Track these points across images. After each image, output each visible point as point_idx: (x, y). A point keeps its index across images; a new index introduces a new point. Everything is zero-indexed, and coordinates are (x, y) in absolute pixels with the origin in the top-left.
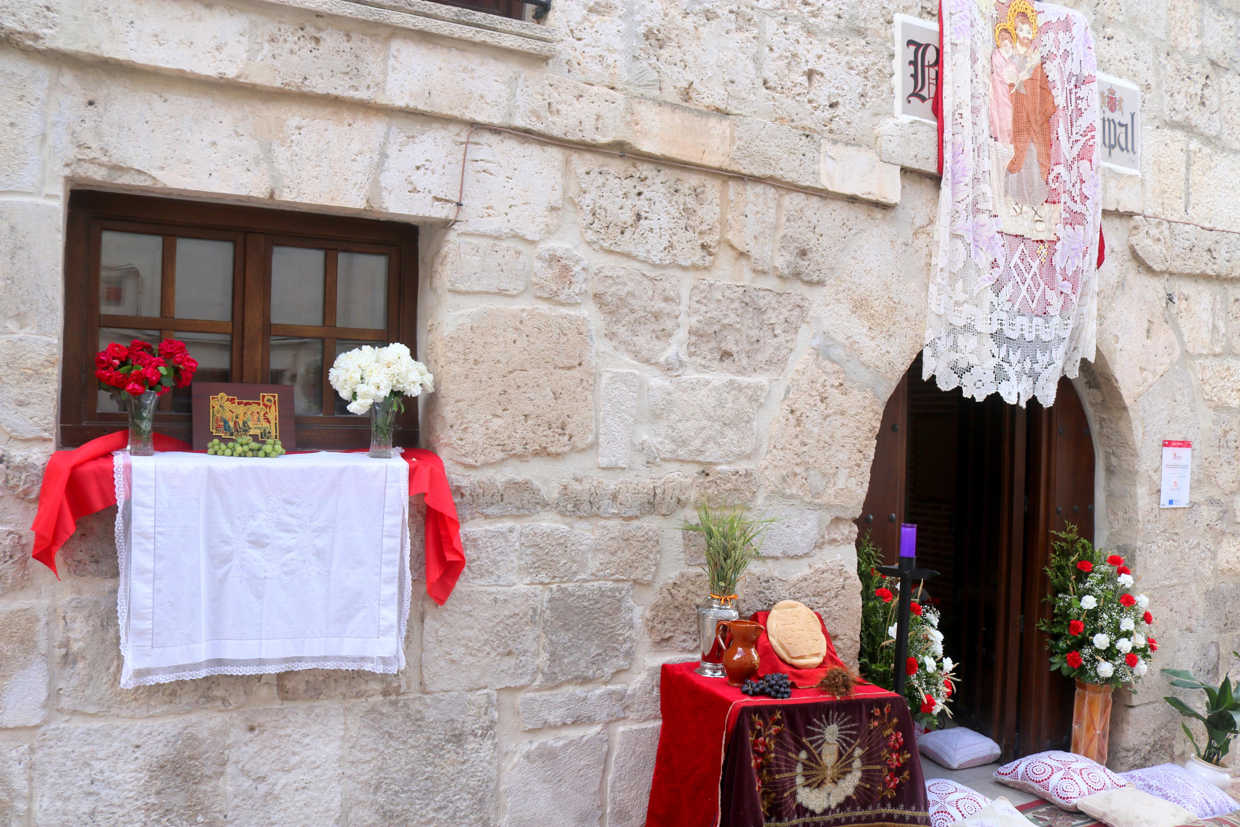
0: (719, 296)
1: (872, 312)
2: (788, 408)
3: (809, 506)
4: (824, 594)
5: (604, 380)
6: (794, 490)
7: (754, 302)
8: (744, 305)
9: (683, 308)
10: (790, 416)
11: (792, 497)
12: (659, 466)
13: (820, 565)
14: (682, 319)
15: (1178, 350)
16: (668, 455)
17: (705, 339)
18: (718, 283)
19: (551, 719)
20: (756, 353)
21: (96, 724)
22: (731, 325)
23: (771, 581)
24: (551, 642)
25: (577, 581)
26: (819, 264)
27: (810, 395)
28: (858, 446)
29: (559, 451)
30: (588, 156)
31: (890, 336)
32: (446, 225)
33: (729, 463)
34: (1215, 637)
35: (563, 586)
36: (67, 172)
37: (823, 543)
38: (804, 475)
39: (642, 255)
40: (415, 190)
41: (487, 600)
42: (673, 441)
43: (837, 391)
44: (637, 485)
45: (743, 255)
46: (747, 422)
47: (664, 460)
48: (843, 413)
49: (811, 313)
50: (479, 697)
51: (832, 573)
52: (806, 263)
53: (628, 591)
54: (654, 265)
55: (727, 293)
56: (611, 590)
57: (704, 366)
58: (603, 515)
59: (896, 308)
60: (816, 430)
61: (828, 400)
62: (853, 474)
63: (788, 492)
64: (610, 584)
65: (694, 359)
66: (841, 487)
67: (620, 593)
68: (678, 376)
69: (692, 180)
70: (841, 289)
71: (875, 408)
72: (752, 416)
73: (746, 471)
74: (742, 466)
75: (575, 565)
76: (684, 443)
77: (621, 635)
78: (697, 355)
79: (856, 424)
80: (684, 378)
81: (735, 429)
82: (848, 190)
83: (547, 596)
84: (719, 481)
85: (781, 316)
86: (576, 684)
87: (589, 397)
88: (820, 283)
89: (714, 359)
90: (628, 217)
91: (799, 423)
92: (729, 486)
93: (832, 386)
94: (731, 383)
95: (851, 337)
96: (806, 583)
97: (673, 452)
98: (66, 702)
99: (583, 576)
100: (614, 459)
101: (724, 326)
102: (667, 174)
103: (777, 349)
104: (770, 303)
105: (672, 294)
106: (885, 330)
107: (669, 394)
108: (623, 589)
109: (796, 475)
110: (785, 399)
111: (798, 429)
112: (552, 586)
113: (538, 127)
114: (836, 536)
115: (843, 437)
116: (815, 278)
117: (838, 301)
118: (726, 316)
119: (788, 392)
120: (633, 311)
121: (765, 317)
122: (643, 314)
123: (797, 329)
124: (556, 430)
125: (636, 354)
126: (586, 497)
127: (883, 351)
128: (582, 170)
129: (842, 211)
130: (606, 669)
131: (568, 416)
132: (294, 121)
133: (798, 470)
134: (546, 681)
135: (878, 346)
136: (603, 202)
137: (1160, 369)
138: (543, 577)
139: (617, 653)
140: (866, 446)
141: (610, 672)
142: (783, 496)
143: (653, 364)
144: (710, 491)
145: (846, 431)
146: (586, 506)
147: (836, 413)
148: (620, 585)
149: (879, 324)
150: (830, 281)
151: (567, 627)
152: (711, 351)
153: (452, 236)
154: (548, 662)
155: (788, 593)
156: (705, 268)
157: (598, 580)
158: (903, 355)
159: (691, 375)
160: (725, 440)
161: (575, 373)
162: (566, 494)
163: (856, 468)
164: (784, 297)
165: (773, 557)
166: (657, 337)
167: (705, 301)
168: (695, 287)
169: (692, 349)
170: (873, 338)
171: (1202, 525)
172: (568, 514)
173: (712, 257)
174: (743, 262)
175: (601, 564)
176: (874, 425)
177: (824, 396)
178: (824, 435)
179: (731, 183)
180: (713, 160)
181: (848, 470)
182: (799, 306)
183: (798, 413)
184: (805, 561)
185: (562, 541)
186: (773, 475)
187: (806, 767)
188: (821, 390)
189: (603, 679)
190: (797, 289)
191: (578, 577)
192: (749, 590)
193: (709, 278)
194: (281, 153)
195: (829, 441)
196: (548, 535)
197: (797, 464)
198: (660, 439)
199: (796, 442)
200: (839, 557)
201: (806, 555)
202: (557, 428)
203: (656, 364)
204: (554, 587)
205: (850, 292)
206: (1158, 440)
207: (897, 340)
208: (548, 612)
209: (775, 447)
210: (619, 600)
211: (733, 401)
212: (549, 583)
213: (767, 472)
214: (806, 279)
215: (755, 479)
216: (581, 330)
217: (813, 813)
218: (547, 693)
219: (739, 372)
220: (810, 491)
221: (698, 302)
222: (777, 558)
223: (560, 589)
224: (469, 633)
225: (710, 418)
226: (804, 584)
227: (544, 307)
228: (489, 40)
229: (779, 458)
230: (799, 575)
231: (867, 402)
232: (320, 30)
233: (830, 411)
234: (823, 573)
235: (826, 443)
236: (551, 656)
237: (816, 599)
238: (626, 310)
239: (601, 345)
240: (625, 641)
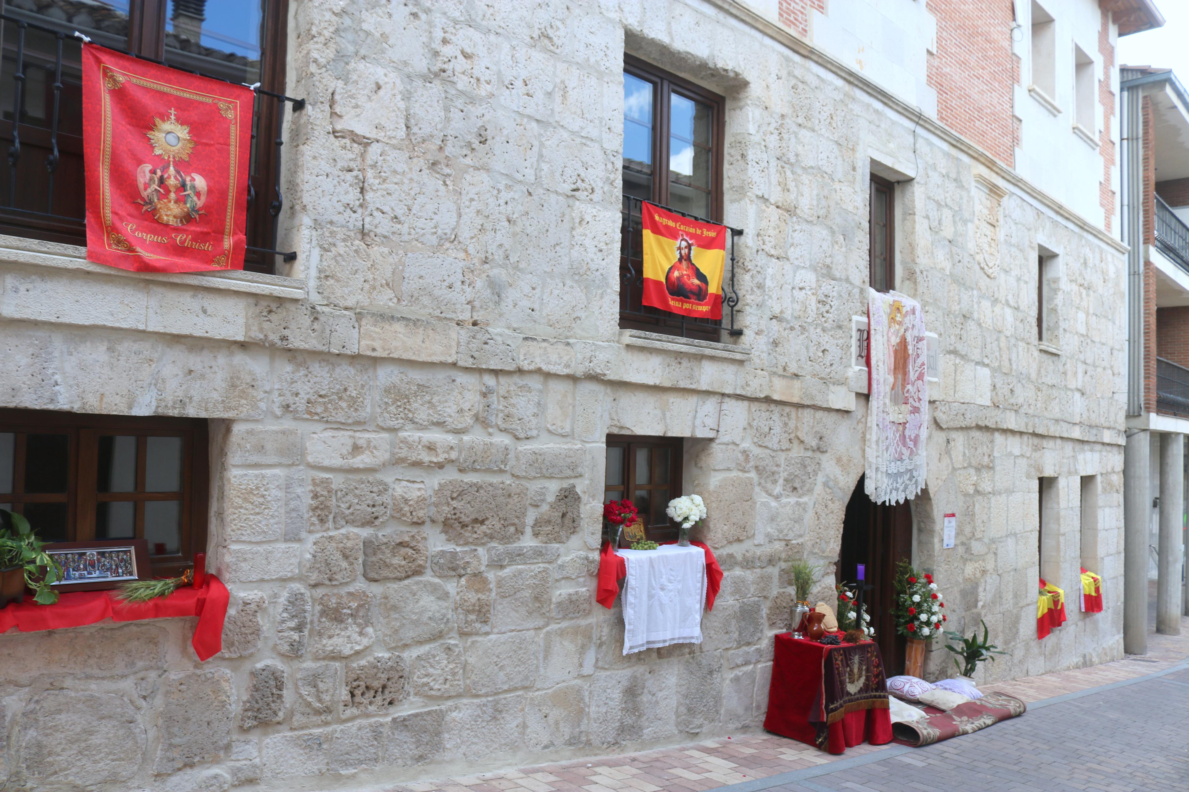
0: (793, 462)
1: (843, 463)
2: (815, 512)
3: (821, 558)
5: (758, 505)
6: (816, 550)
7: (804, 463)
8: (801, 465)
9: (782, 469)
10: (815, 516)
11: (816, 554)
12: (773, 543)
13: (823, 585)
14: (782, 474)
15: (950, 467)
16: (776, 538)
17: (788, 483)
18: (793, 456)
19: (739, 662)
20: (804, 487)
21: (608, 673)
22: (797, 475)
24: (739, 627)
25: (747, 598)
26: (826, 443)
27: (822, 505)
28: (837, 527)
29: (743, 539)
30: (756, 403)
31: (849, 473)
32: (711, 440)
33: (796, 540)
34: (963, 614)
35: (743, 600)
36: (607, 432)
37: (825, 575)
38: (820, 543)
39: (770, 446)
40: (705, 426)
41: (721, 608)
42: (778, 531)
43: (830, 502)
44: (766, 552)
45: (802, 442)
46: (802, 520)
47: (775, 540)
48: (833, 512)
49: (822, 466)
50: (717, 653)
51: (827, 589)
52: (822, 443)
53: (762, 602)
54: (774, 451)
55: (796, 460)
56: (757, 601)
57: (788, 495)
58: (755, 567)
59: (850, 460)
60: (824, 521)
61: (827, 507)
62: (836, 541)
63: (814, 551)
64: (757, 599)
65: (785, 492)
66: (831, 547)
67: (760, 603)
68: (780, 501)
69: (787, 409)
70: (833, 453)
71: (842, 507)
72: (803, 517)
73: (801, 543)
74: (800, 541)
75: (747, 591)
76: (781, 532)
77: (759, 622)
78: (786, 490)
79: (837, 517)
80: (782, 501)
81: (798, 524)
82: (837, 407)
83: (738, 605)
84: (792, 548)
85: (812, 469)
86: (746, 646)
87: (753, 514)
88: (826, 452)
89: (791, 492)
90: (767, 429)
91: (818, 519)
92: (795, 550)
93: (829, 500)
94: (797, 502)
95: (835, 476)
97: (777, 536)
98: (600, 664)
99: (749, 596)
100: (759, 541)
101: (795, 476)
102: (780, 407)
103: (811, 484)
104: (809, 463)
105: (779, 463)
107: (777, 509)
108: (760, 601)
109: (817, 543)
110: (814, 508)
111: (818, 521)
113: (743, 393)
114: (830, 571)
115: (833, 524)
116: (824, 450)
117: (832, 459)
118: (795, 471)
119: (815, 504)
120: (766, 473)
121: (807, 470)
122: (770, 474)
123: (817, 474)
124: (743, 529)
125: (767, 492)
126: (750, 559)
127: (846, 481)
128: (753, 410)
129: (834, 416)
130: (755, 638)
131: (747, 523)
132: (671, 400)
133: (818, 541)
134: (737, 645)
135: (845, 479)
136: (760, 424)
137: (944, 477)
138: (737, 597)
139: (758, 631)
140: (840, 528)
142: (813, 553)
144: (789, 553)
145: (833, 521)
146: (750, 564)
147: (830, 513)
148: (760, 599)
149: (845, 468)
150: (829, 450)
151: (744, 619)
152: (790, 488)
153: (714, 445)
154: (738, 636)
156: (790, 450)
157: (753, 597)
159: (784, 500)
160: (795, 529)
161: (749, 503)
162: (744, 558)
163: (836, 538)
164: (813, 459)
166: (774, 484)
167: (789, 465)
168: (786, 459)
169: (784, 488)
170: (843, 475)
171: (959, 556)
172: (744, 567)
173: (792, 445)
174: (802, 445)
175: (754, 589)
176: (843, 517)
177: (826, 505)
178: (826, 523)
179: (800, 410)
180: (795, 400)
181: (834, 539)
182: (818, 463)
183: (818, 514)
184: (819, 584)
185: (743, 580)
186: (809, 544)
187: (850, 675)
188: (826, 502)
189: (754, 643)
190: (818, 455)
193: (791, 454)
194: (668, 415)
196: (739, 578)
197: (818, 538)
198: (774, 531)
199: (817, 528)
200: (830, 581)
201: (819, 581)
203: (773, 496)
205: (836, 455)
206: (942, 514)
208: (739, 613)
209: (810, 531)
210: (759, 606)
211: (797, 511)
212: (739, 600)
214: (821, 450)
215: (804, 546)
216: (751, 483)
217: (851, 695)
218: (737, 651)
219: (799, 497)
220: (821, 551)
221: (787, 466)
223: (742, 602)
224: (715, 624)
225: (790, 519)
226: (819, 595)
227: (740, 474)
228: (730, 356)
229: (812, 536)
230: (817, 590)
232: (681, 359)
233: (828, 512)
234: (824, 589)
235: (827, 527)
236: (739, 633)
238: (764, 473)
239: (757, 489)
240: (760, 625)
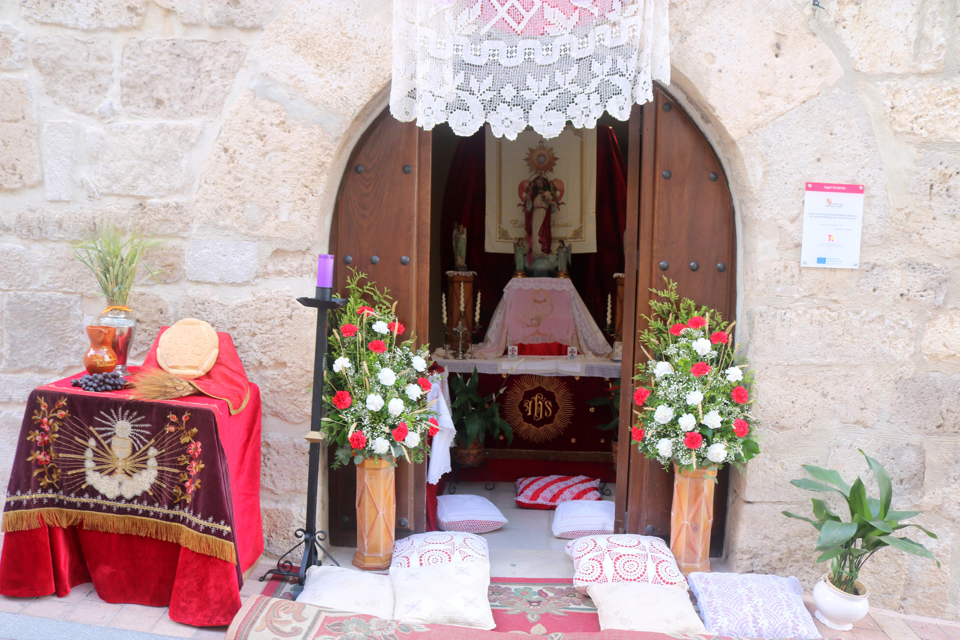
0: (148, 50)
1: (320, 49)
2: (219, 146)
3: (246, 237)
4: (270, 322)
5: (44, 130)
6: (228, 222)
7: (187, 53)
8: (174, 56)
9: (115, 64)
10: (223, 153)
11: (225, 228)
12: (99, 199)
13: (263, 294)
14: (115, 75)
15: (839, 68)
16: (104, 190)
17: (137, 90)
18: (148, 40)
19: (15, 397)
20: (191, 98)
22: (158, 75)
23: (206, 304)
24: (11, 336)
25: (30, 290)
26: (252, 10)
27: (244, 133)
28: (303, 181)
29: (12, 187)
31: (343, 71)
33: (162, 197)
35: (19, 293)
37: (268, 274)
38: (240, 208)
39: (72, 23)
42: (108, 179)
43: (278, 129)
44: (80, 215)
45: (169, 12)
46: (176, 160)
47: (102, 194)
48: (284, 150)
49: (248, 58)
51: (277, 303)
52: (238, 11)
53: (76, 302)
54: (83, 31)
55: (156, 47)
56: (60, 300)
57: (136, 114)
58: (51, 239)
59: (351, 44)
60: (252, 166)
61: (265, 139)
62: (297, 208)
63: (221, 223)
64: (59, 295)
65: (128, 107)
66: (283, 220)
67: (69, 303)
68: (110, 123)
70: (283, 31)
71: (324, 143)
72: (180, 155)
73: (177, 203)
74: (172, 200)
75: (28, 277)
76: (117, 180)
77: (71, 337)
78: (131, 105)
79: (301, 160)
80: (114, 124)
81: (164, 167)
83: (6, 300)
84: (149, 212)
85: (218, 64)
86: (35, 372)
87: (34, 144)
88: (255, 28)
89: (149, 107)
91: (232, 159)
92: (159, 216)
93: (272, 124)
94: (161, 126)
95: (295, 76)
96: (246, 309)
97: (109, 187)
99: (35, 287)
100: (57, 194)
101: (152, 76)
103: (213, 93)
104: (205, 52)
105: (103, 54)
106: (335, 65)
107: (102, 138)
108: (71, 300)
109: (230, 208)
110: (217, 139)
111: (231, 165)
112: (9, 292)
114: (282, 268)
115: (284, 173)
116: (249, 23)
117: (279, 42)
118: (154, 68)
119: (220, 132)
120: (69, 71)
121: (201, 66)
122: (80, 73)
123: (234, 73)
124: (8, 171)
125: (74, 107)
126: (35, 224)
127: (334, 87)
130: (59, 364)
131: (17, 159)
133: (231, 203)
134: (9, 366)
135: (328, 82)
138: (2, 285)
139: (68, 352)
140: (313, 181)
141: (62, 366)
142: (216, 226)
143: (89, 114)
144: (142, 221)
145: (287, 167)
146: (36, 232)
147: (276, 150)
148: (69, 296)
149: (328, 61)
150: (268, 25)
151: (24, 326)
152: (145, 99)
154: (9, 352)
155: (226, 316)
156: (134, 28)
157: (49, 291)
158: (361, 89)
159: (124, 121)
160: (154, 177)
161: (20, 125)
162: (20, 222)
163: (300, 202)
164: (221, 45)
165: (209, 283)
166: (97, 92)
167: (134, 57)
168: (126, 46)
169: (125, 99)
170: (321, 75)
172: (24, 237)
173: (139, 18)
174: (173, 18)
175: (50, 278)
176: (324, 160)
177: (262, 134)
178: (260, 170)
181: (291, 204)
182: (235, 52)
183: (231, 151)
184: (247, 289)
185: (17, 258)
186: (205, 208)
187: (96, 454)
188: (257, 128)
189: (57, 371)
191: (31, 287)
192: (185, 310)
193: (140, 37)
195: (269, 176)
196: (7, 253)
197: (231, 198)
198: (98, 177)
199: (228, 177)
200: (288, 288)
201: (247, 283)
202: (9, 169)
203: (92, 114)
204: (11, 293)
205: (293, 32)
207: (352, 75)
208: (7, 312)
209: (206, 182)
210: (68, 309)
211: (161, 142)
212: (7, 290)
213: (198, 205)
214: (240, 25)
215: (186, 211)
216: (22, 90)
218: (11, 375)
219: (170, 117)
220: (247, 224)
221: (129, 58)
222: (214, 284)
223: (16, 295)
225: (139, 157)
226: (242, 310)
229: (210, 192)
230: (239, 301)
231: (315, 138)
233: (268, 148)
234: (266, 301)
235: (264, 178)
236: (12, 347)
237: (259, 325)
238: (62, 71)
239: (42, 101)
240: (75, 342)
